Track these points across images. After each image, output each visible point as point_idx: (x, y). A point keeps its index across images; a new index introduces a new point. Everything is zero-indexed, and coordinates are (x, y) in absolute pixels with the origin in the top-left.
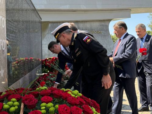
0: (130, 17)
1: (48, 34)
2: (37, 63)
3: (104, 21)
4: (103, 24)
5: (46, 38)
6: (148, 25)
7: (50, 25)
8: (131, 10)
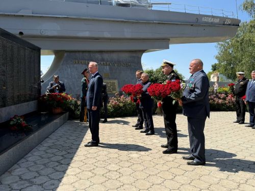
0: (168, 48)
1: (62, 65)
3: (135, 51)
4: (134, 55)
7: (66, 54)
8: (169, 39)
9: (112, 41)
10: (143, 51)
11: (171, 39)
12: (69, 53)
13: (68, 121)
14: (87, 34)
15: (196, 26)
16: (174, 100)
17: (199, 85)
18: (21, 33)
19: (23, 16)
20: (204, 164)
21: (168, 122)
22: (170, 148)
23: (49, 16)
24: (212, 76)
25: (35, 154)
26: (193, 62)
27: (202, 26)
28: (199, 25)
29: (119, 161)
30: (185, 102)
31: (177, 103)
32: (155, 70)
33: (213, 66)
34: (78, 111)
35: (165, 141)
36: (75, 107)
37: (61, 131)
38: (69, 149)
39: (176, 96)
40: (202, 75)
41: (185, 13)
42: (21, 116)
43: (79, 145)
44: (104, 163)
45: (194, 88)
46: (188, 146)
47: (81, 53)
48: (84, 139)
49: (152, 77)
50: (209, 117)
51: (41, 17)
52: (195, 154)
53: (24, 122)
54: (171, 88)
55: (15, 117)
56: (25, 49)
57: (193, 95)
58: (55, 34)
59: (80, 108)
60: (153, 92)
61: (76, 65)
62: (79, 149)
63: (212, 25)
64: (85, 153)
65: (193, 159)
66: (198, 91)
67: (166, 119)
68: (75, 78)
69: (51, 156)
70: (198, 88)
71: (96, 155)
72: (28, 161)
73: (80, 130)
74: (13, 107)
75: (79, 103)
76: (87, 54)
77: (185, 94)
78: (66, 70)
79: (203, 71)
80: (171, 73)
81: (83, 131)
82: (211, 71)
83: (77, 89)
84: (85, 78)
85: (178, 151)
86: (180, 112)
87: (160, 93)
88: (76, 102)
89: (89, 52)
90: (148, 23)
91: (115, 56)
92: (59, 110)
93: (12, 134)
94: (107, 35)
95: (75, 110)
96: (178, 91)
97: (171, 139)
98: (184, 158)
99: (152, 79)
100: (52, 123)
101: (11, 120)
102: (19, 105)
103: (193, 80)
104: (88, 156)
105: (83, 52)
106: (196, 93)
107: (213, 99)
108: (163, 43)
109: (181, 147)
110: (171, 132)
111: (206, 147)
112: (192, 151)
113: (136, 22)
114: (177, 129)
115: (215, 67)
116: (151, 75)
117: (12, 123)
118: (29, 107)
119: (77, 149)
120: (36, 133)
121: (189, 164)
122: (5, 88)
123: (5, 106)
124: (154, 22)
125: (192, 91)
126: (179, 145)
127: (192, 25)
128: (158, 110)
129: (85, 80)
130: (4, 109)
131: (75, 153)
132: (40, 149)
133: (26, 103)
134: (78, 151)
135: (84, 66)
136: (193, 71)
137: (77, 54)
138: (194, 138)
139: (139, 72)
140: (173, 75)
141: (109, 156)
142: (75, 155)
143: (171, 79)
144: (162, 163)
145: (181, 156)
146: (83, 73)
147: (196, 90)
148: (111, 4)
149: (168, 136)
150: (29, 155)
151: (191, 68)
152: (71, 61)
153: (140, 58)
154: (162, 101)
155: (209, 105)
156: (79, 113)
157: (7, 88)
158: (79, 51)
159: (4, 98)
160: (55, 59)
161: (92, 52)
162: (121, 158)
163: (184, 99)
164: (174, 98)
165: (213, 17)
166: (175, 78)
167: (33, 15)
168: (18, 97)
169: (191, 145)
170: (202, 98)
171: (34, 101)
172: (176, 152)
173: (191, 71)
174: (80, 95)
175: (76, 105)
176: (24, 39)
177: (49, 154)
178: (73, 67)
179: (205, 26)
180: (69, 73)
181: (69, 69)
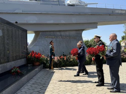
0: (97, 28)
1: (39, 39)
3: (79, 30)
4: (78, 32)
6: (123, 31)
7: (41, 33)
8: (97, 23)
9: (65, 25)
10: (83, 30)
11: (98, 23)
12: (42, 33)
13: (43, 69)
14: (52, 22)
15: (112, 15)
16: (101, 56)
17: (115, 48)
18: (16, 22)
19: (17, 13)
20: (119, 92)
21: (98, 69)
22: (100, 83)
23: (32, 12)
24: (122, 43)
25: (26, 87)
26: (111, 35)
27: (116, 15)
28: (114, 15)
29: (71, 91)
30: (107, 58)
31: (103, 58)
32: (89, 40)
33: (122, 37)
34: (48, 63)
35: (97, 79)
36: (46, 62)
37: (39, 75)
38: (44, 85)
39: (102, 54)
40: (116, 42)
41: (106, 9)
42: (18, 67)
43: (49, 82)
44: (63, 92)
45: (112, 50)
46: (110, 82)
48: (52, 79)
49: (88, 44)
50: (121, 66)
51: (27, 13)
52: (114, 86)
53: (19, 70)
54: (99, 50)
55: (14, 68)
56: (19, 31)
57: (112, 53)
58: (35, 22)
59: (49, 62)
60: (90, 52)
62: (50, 84)
63: (121, 14)
64: (53, 87)
65: (113, 89)
66: (115, 51)
67: (97, 67)
68: (46, 46)
69: (34, 88)
70: (114, 50)
71: (59, 88)
72: (22, 91)
73: (49, 74)
74: (13, 62)
75: (49, 59)
76: (52, 33)
77: (107, 53)
78: (41, 42)
79: (117, 40)
80: (99, 42)
81: (51, 75)
82: (121, 40)
83: (47, 51)
84: (51, 46)
85: (105, 85)
86: (105, 63)
87: (94, 53)
88: (47, 59)
89: (53, 31)
90: (85, 14)
91: (67, 33)
92: (37, 64)
93: (13, 77)
94: (63, 22)
95: (47, 63)
96: (103, 51)
97: (100, 78)
98: (108, 89)
99: (88, 45)
100: (34, 70)
101: (12, 69)
102: (16, 61)
103: (111, 45)
104: (55, 88)
105: (50, 31)
106: (114, 52)
107: (123, 55)
108: (94, 25)
109: (106, 83)
110: (100, 74)
111: (121, 82)
112: (113, 84)
113: (79, 15)
114: (104, 73)
115: (123, 38)
116: (88, 43)
117: (12, 71)
118: (22, 62)
119: (48, 84)
120: (26, 76)
121: (111, 92)
122: (8, 52)
123: (9, 62)
124: (89, 14)
125: (111, 51)
126: (105, 82)
127: (110, 15)
128: (92, 62)
129: (52, 47)
130: (8, 63)
131: (47, 87)
132: (28, 85)
133: (20, 60)
134: (49, 85)
135: (51, 39)
136: (111, 40)
137: (47, 33)
138: (113, 77)
139: (81, 42)
140: (101, 43)
141: (66, 88)
142: (48, 88)
143: (99, 45)
144: (96, 91)
145: (106, 87)
146: (50, 43)
147: (113, 50)
148: (65, 5)
149: (99, 76)
150: (23, 88)
151: (110, 38)
152: (44, 37)
153: (81, 34)
154: (95, 57)
155: (121, 59)
156: (48, 65)
157: (9, 52)
158: (48, 31)
159: (8, 58)
160: (35, 36)
161: (55, 31)
162: (72, 89)
163: (107, 55)
164: (101, 55)
165: (122, 10)
166: (101, 44)
167: (23, 12)
168: (16, 56)
169: (112, 81)
170: (117, 55)
171: (24, 59)
172: (103, 86)
173: (110, 40)
174: (49, 55)
175: (47, 61)
176: (18, 25)
177: (33, 88)
178: (45, 40)
179: (117, 15)
180: (43, 43)
181: (43, 41)
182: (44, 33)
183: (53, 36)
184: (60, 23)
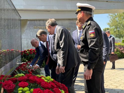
1: (27, 29)
2: (17, 54)
4: (72, 22)
5: (25, 33)
6: (107, 23)
7: (28, 22)
9: (58, 12)
12: (30, 22)
15: (109, 2)
27: (113, 2)
28: (111, 2)
47: (38, 21)
61: (35, 30)
76: (42, 22)
78: (29, 33)
89: (43, 20)
94: (56, 8)
105: (40, 20)
127: (107, 1)
137: (36, 22)
152: (32, 27)
158: (37, 20)
161: (45, 20)
178: (34, 31)
179: (115, 2)
180: (32, 35)
181: (31, 33)
182: (32, 22)
183: (43, 26)
184: (52, 9)
